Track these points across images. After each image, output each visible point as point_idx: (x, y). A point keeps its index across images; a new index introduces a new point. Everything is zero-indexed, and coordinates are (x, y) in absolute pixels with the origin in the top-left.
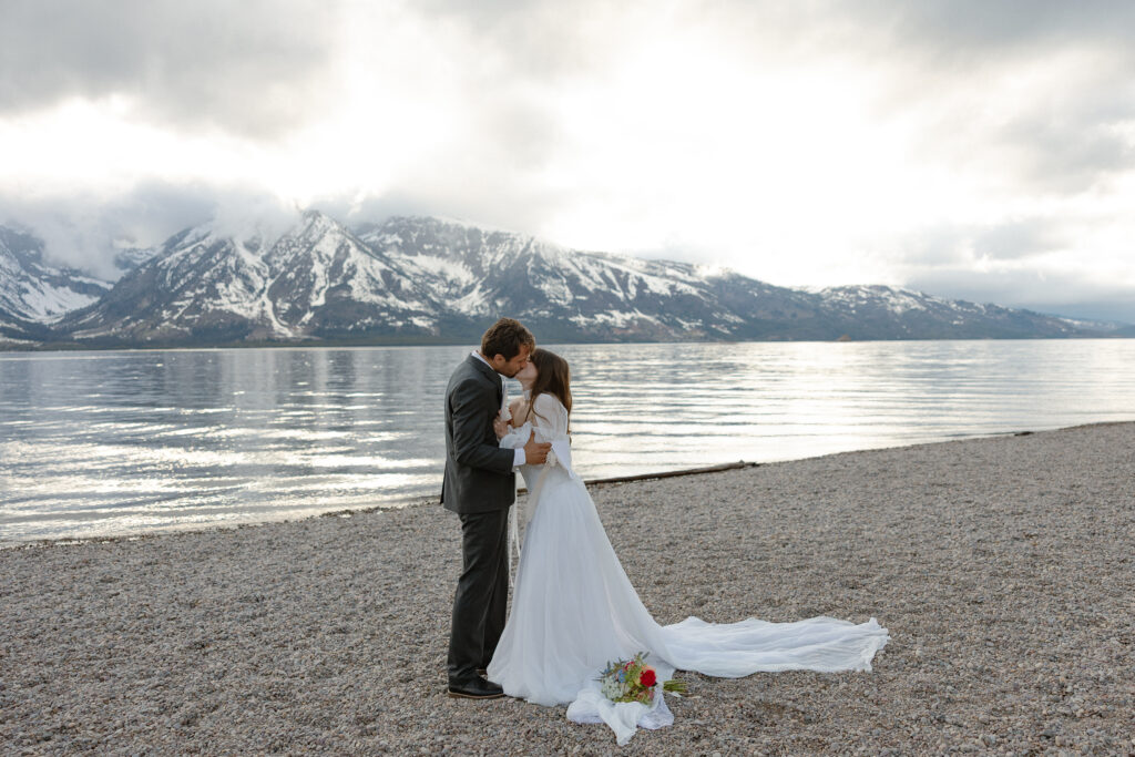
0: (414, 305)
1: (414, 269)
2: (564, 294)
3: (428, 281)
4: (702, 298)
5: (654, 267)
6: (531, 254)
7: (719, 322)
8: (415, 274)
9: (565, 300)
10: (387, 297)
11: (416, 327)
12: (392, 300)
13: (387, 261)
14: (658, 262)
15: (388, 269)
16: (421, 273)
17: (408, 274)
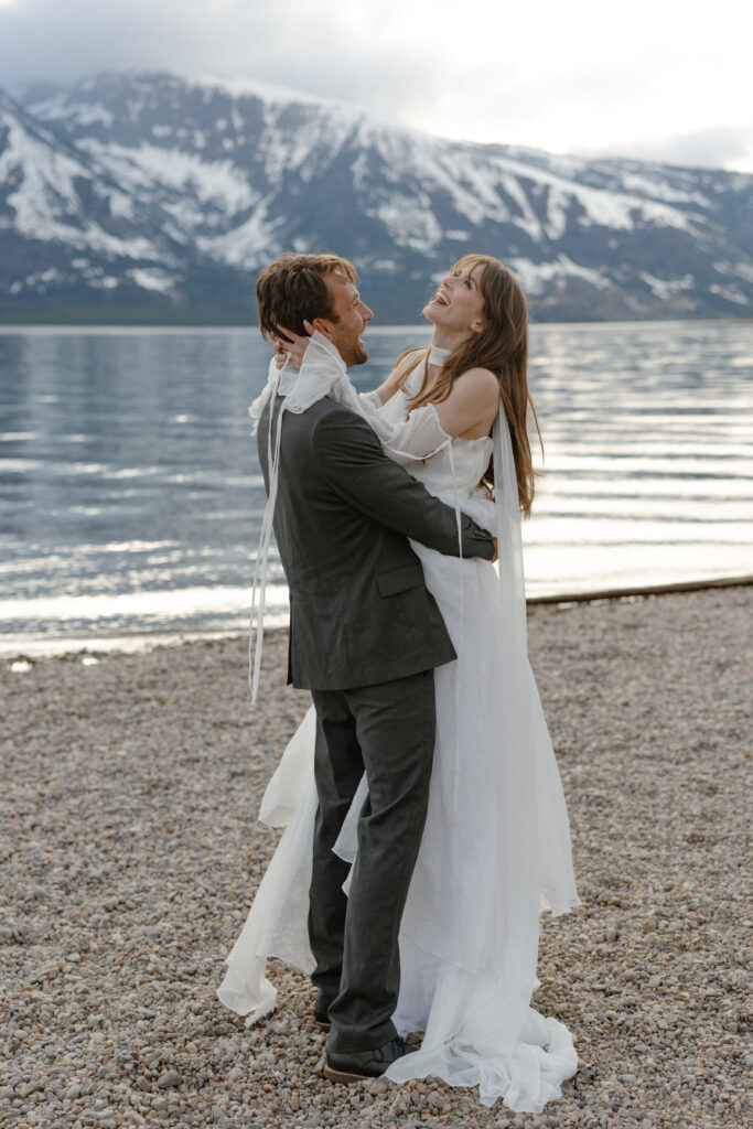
0: (138, 248)
1: (136, 176)
2: (423, 227)
3: (164, 199)
4: (695, 233)
5: (600, 175)
6: (360, 149)
7: (724, 280)
8: (140, 187)
9: (426, 239)
10: (83, 229)
11: (143, 290)
12: (95, 236)
13: (84, 158)
14: (608, 162)
15: (85, 174)
16: (147, 183)
17: (125, 185)
